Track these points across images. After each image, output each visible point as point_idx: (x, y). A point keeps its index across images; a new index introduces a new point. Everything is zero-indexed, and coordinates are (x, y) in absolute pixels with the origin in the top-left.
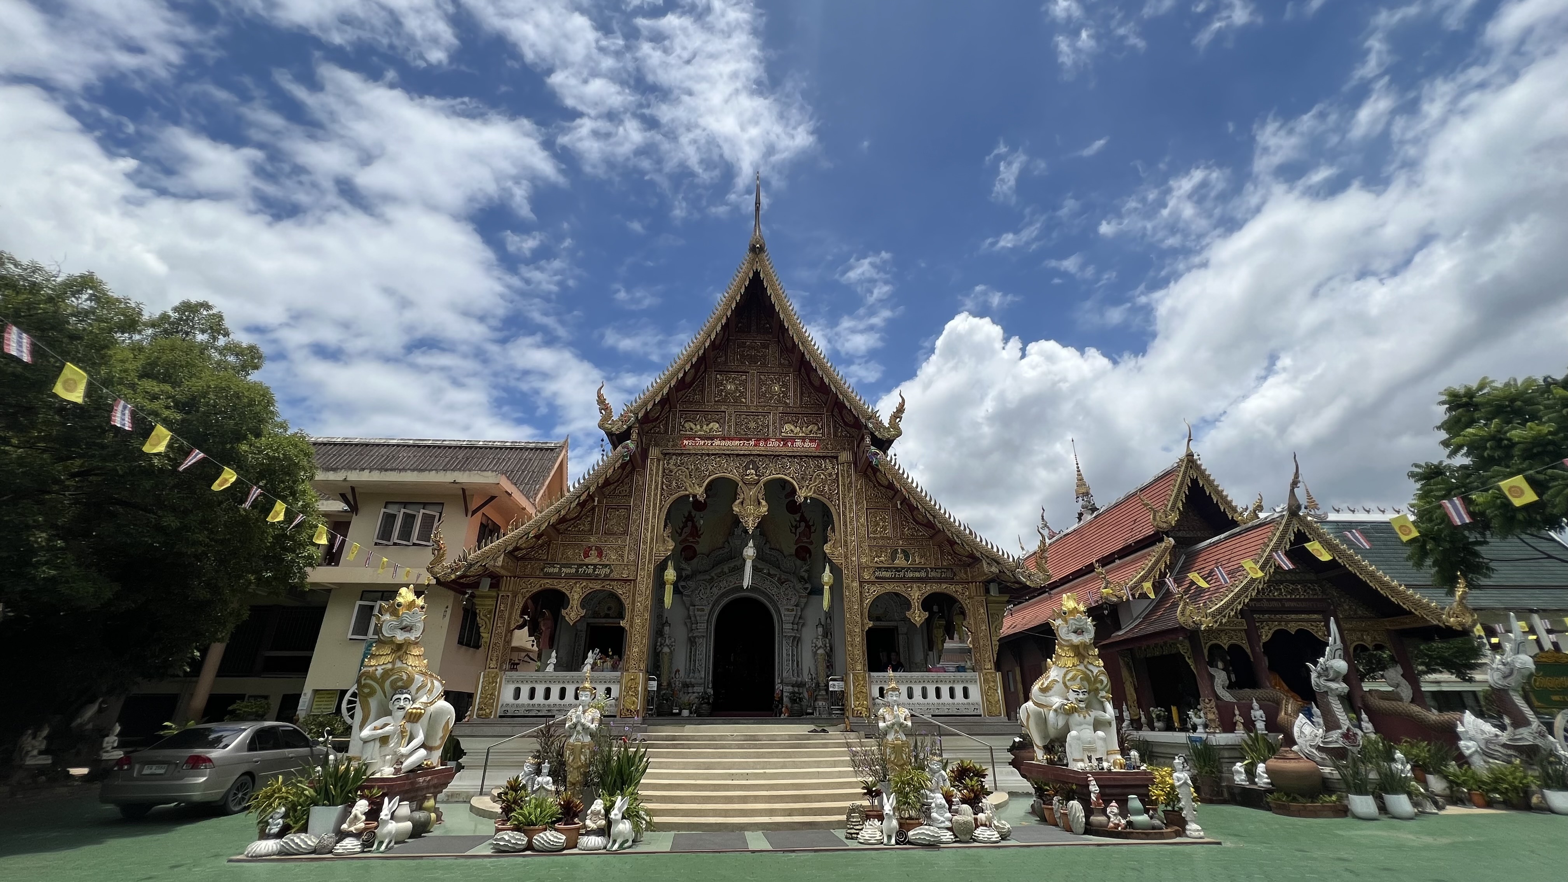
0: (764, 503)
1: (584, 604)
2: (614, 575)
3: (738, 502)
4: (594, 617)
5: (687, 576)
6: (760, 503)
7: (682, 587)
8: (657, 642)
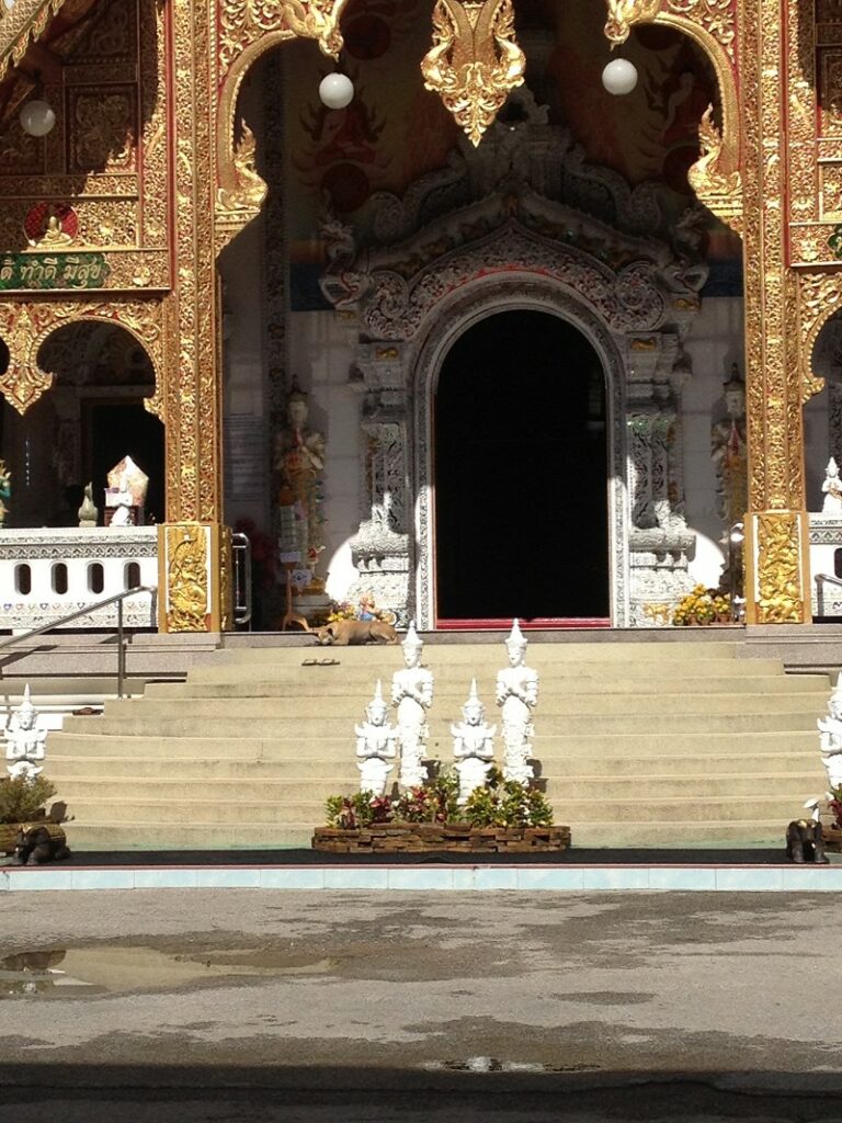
2: (114, 285)
3: (434, 54)
4: (99, 382)
5: (343, 257)
6: (499, 52)
7: (334, 290)
8: (272, 441)
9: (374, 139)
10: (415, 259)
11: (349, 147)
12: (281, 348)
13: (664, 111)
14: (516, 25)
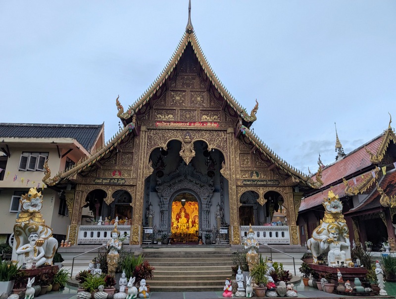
0: (193, 151)
1: (114, 195)
2: (127, 183)
3: (182, 151)
4: (118, 202)
5: (160, 184)
6: (191, 151)
7: (158, 189)
8: (146, 213)
9: (165, 167)
10: (171, 185)
11: (161, 168)
12: (148, 198)
13: (207, 165)
14: (194, 147)
